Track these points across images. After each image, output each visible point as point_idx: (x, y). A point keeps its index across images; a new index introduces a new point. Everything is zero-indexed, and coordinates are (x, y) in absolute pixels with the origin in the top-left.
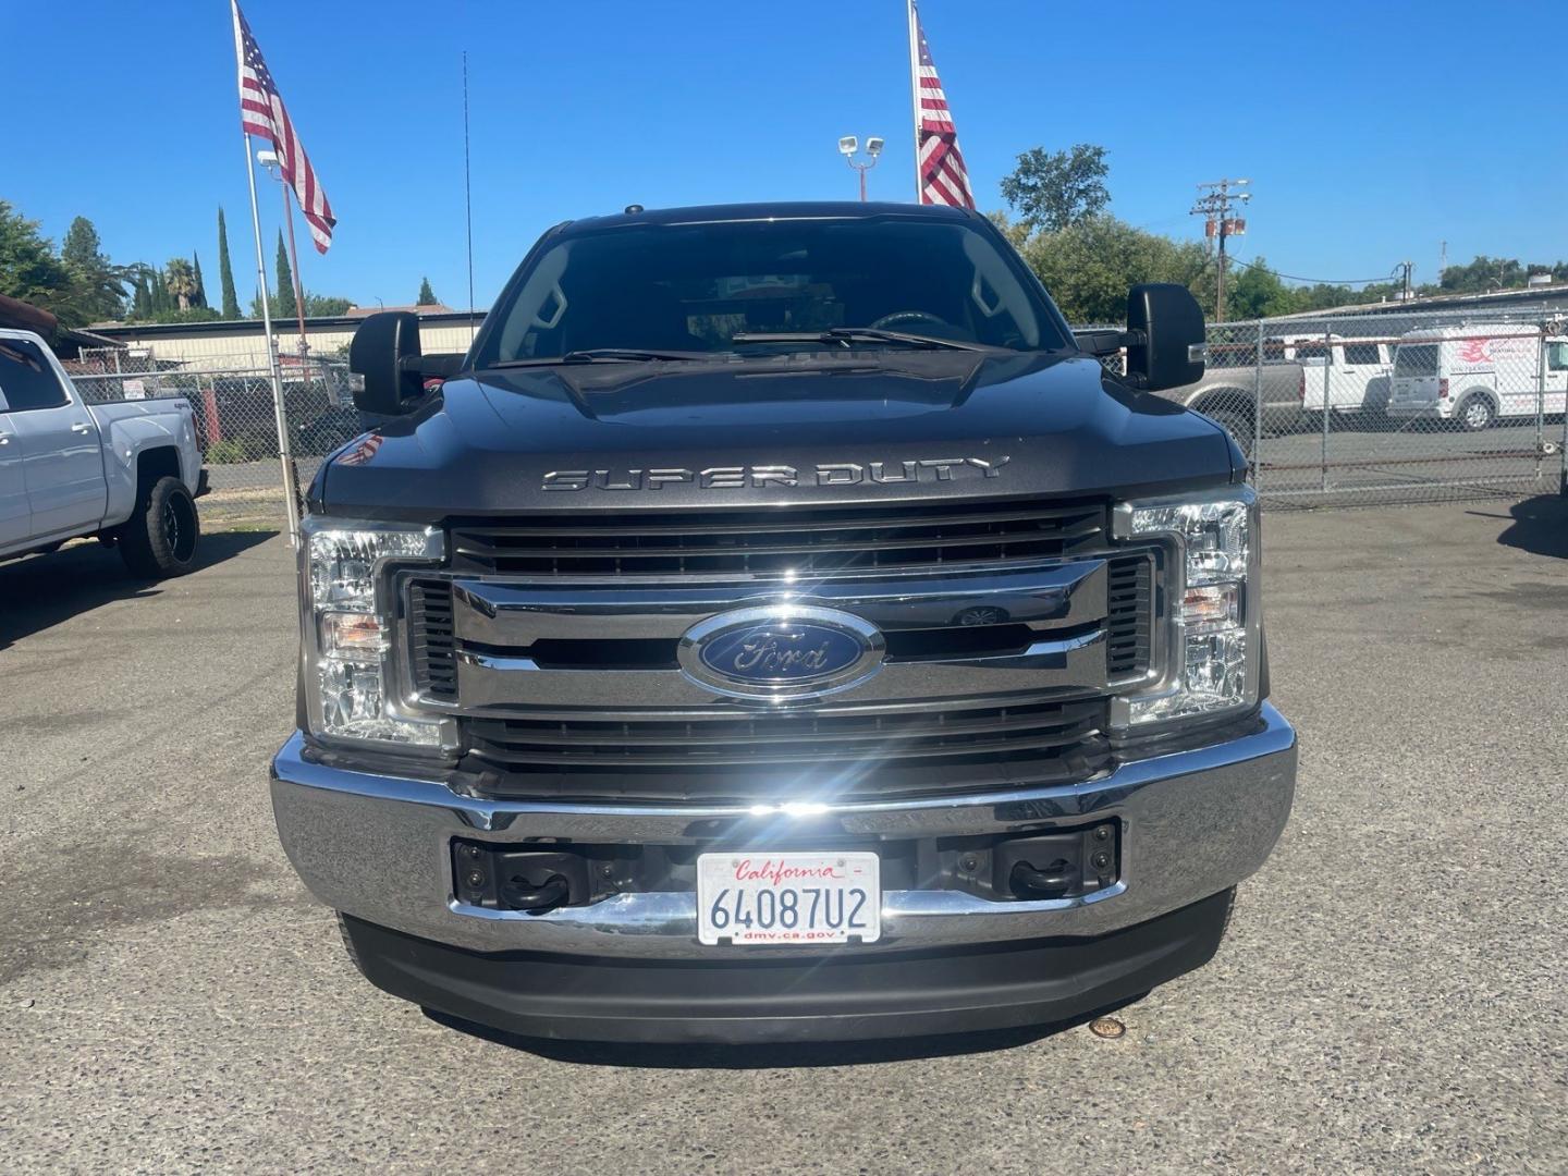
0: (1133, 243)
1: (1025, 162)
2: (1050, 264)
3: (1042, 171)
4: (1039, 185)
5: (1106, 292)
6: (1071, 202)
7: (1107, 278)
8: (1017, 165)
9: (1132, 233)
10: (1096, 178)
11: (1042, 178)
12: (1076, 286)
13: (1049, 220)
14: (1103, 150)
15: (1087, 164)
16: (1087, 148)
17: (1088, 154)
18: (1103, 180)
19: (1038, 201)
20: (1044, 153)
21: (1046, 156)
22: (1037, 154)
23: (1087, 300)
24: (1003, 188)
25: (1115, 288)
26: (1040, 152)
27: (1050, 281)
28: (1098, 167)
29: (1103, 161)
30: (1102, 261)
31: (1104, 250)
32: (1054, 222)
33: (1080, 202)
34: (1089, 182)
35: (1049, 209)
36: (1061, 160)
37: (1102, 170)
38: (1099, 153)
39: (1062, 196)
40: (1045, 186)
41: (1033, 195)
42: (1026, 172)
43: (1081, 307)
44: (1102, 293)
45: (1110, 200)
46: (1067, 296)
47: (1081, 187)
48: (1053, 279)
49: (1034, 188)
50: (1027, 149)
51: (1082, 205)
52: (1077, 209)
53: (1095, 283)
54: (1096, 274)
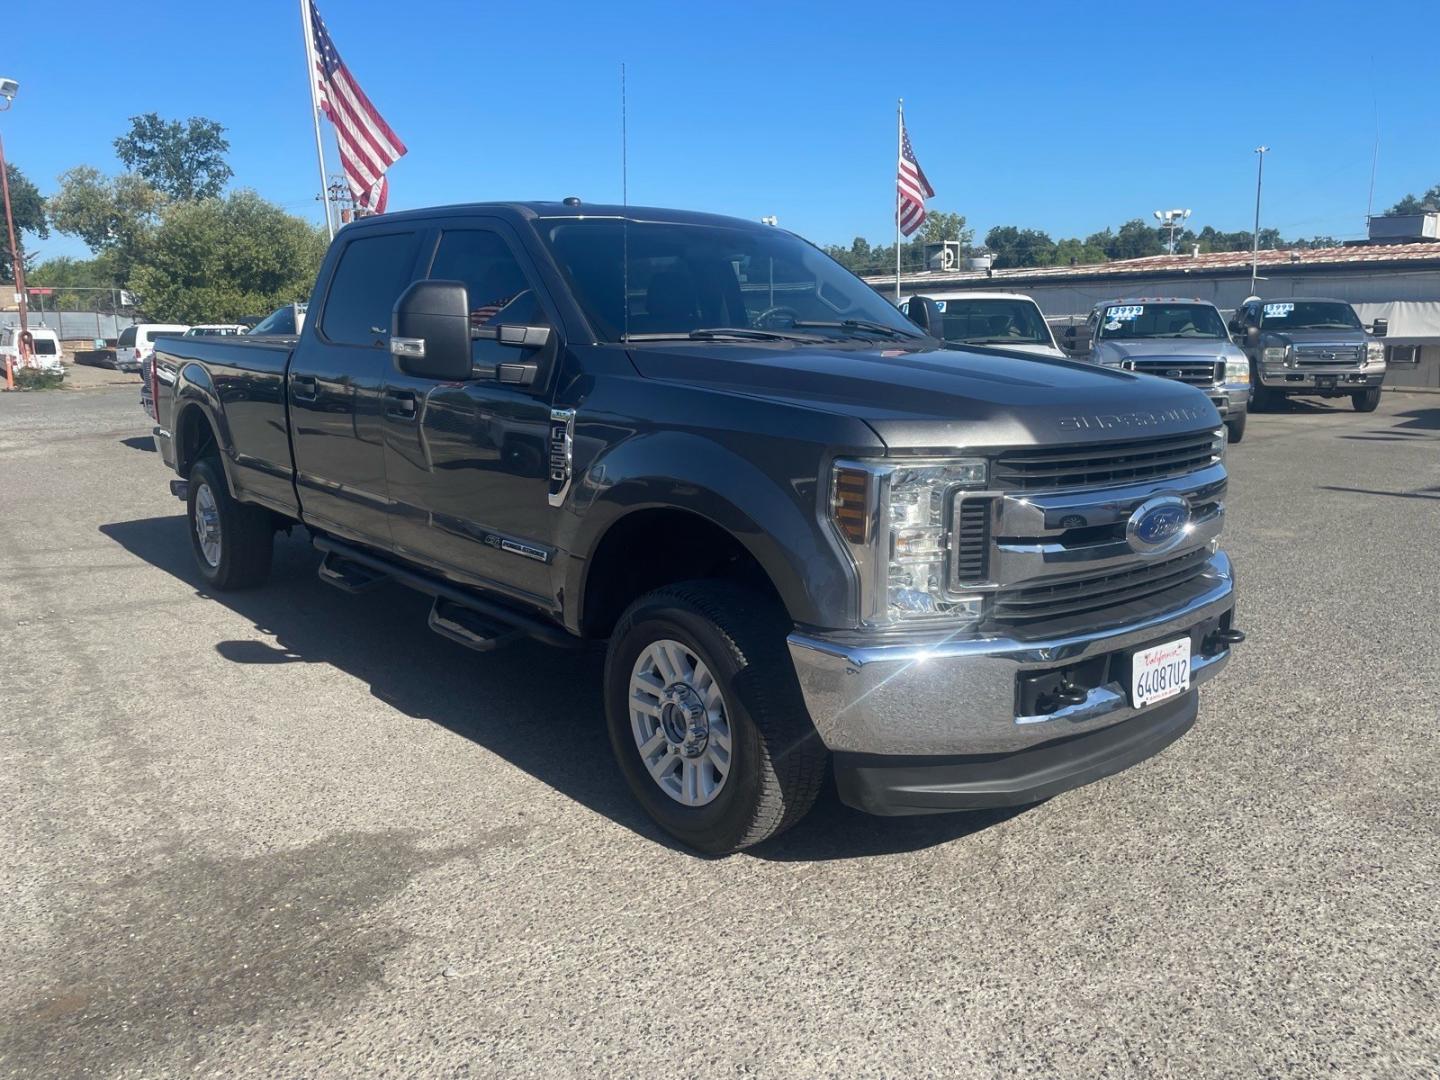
0: (279, 222)
1: (138, 125)
2: (197, 233)
3: (159, 138)
4: (157, 150)
5: (258, 265)
6: (191, 172)
7: (257, 252)
8: (131, 128)
9: (277, 212)
10: (215, 152)
11: (160, 145)
12: (226, 256)
13: (171, 187)
14: (222, 126)
15: (205, 138)
16: (205, 122)
17: (205, 128)
18: (223, 155)
19: (156, 167)
20: (159, 119)
21: (162, 123)
22: (152, 119)
23: (240, 270)
24: (117, 148)
25: (265, 263)
26: (154, 118)
27: (199, 250)
28: (218, 142)
29: (222, 136)
30: (250, 235)
31: (251, 225)
32: (178, 190)
33: (201, 173)
34: (209, 155)
35: (169, 176)
36: (176, 129)
37: (223, 146)
38: (217, 128)
39: (182, 165)
40: (163, 153)
41: (150, 160)
42: (142, 136)
43: (233, 277)
44: (253, 265)
45: (233, 175)
46: (218, 265)
47: (202, 159)
48: (202, 248)
49: (151, 153)
50: (141, 113)
51: (204, 177)
52: (200, 180)
53: (245, 254)
54: (245, 247)
